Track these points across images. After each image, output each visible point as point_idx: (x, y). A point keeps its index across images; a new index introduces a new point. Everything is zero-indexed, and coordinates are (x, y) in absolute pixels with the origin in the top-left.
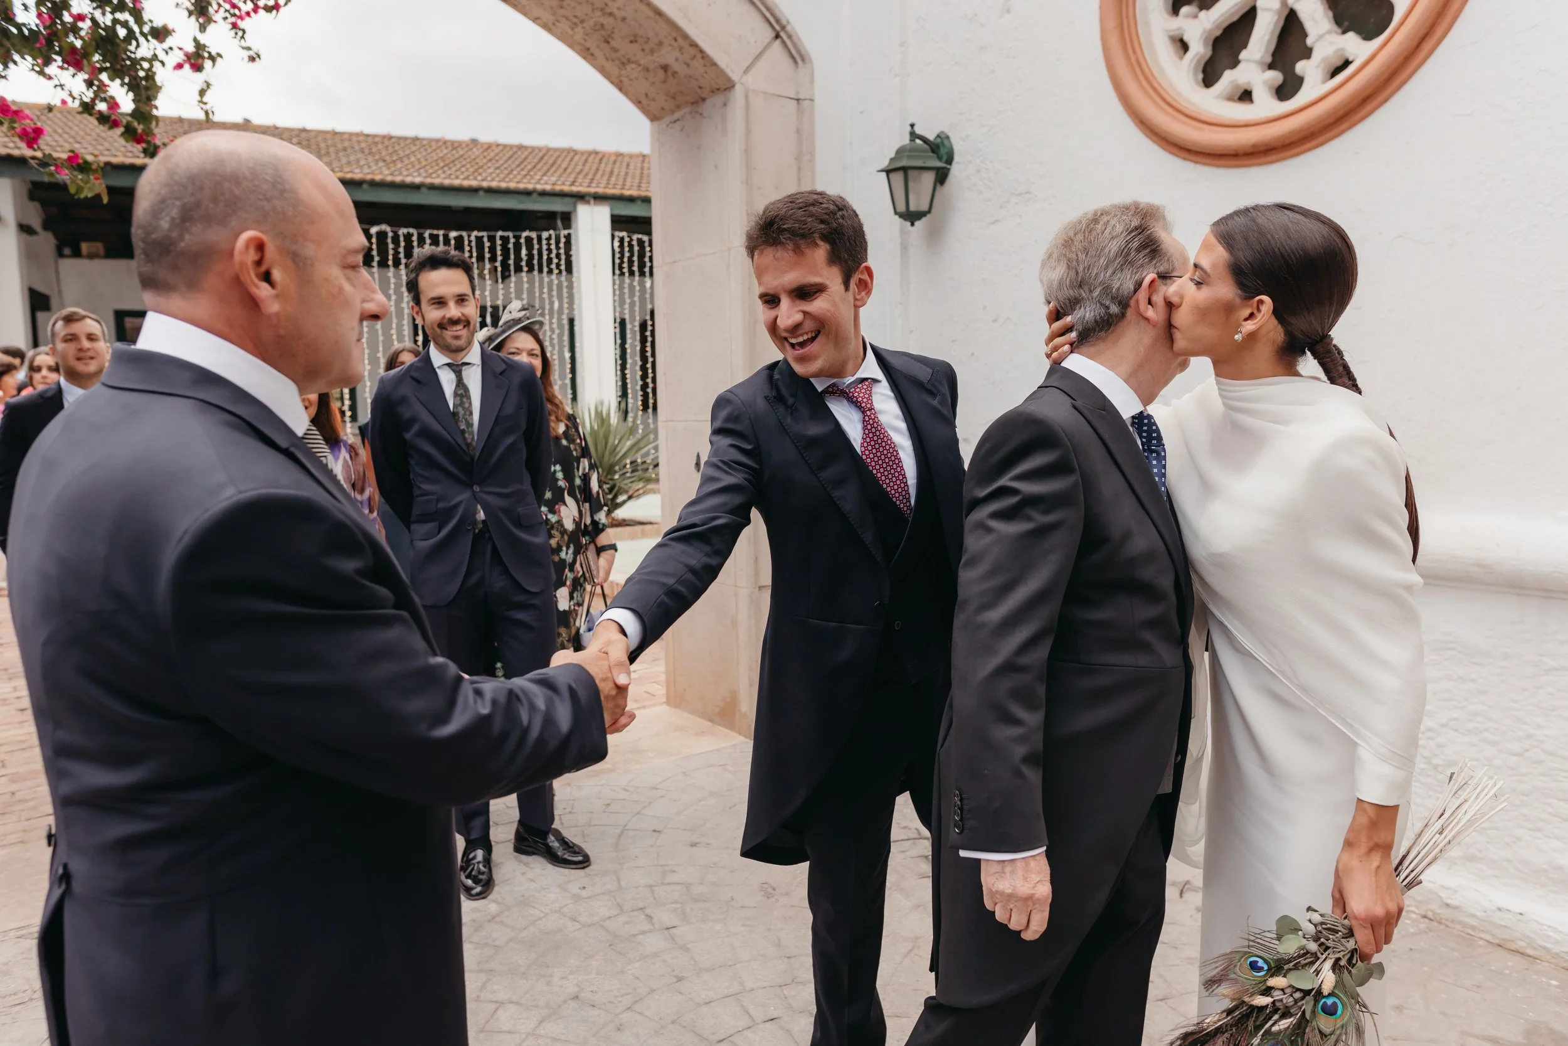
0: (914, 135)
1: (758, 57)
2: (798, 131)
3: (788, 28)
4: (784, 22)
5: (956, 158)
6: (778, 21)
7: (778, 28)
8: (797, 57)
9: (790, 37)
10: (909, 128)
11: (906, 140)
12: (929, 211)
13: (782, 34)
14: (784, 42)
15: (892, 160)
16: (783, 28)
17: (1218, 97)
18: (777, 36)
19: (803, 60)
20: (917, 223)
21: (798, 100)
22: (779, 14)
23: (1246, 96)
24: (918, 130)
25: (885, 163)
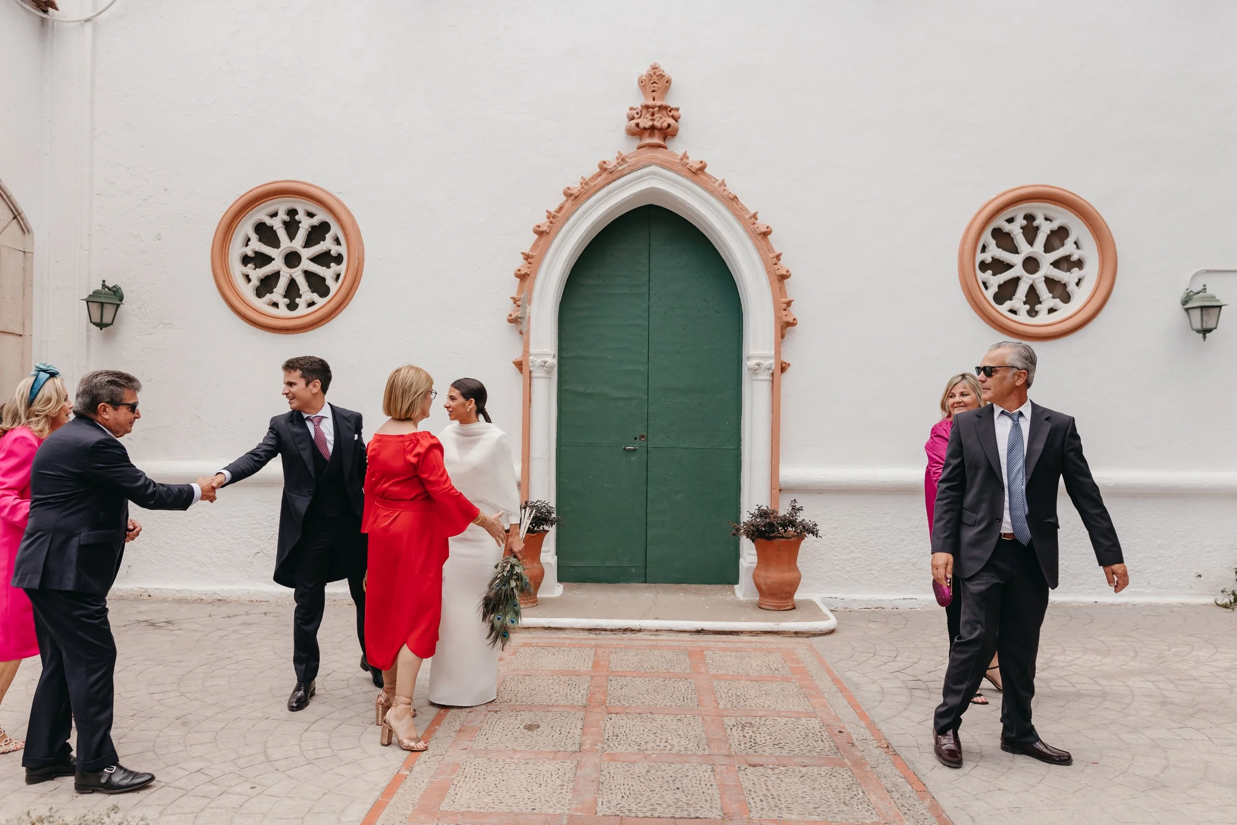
0: (104, 286)
1: (5, 228)
2: (24, 269)
3: (22, 215)
4: (20, 212)
5: (125, 299)
6: (17, 210)
7: (16, 214)
8: (25, 229)
9: (22, 219)
10: (102, 282)
11: (100, 287)
12: (112, 324)
13: (18, 217)
14: (18, 221)
15: (90, 296)
16: (19, 214)
17: (264, 303)
18: (15, 218)
19: (28, 232)
20: (104, 329)
21: (24, 252)
22: (18, 208)
23: (275, 305)
24: (107, 284)
25: (86, 297)
